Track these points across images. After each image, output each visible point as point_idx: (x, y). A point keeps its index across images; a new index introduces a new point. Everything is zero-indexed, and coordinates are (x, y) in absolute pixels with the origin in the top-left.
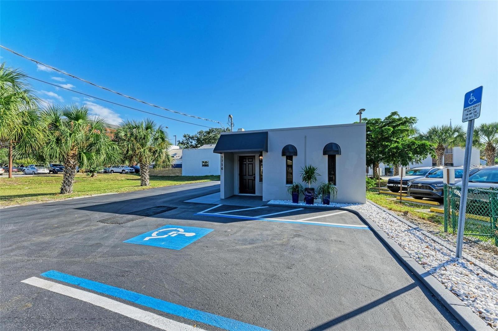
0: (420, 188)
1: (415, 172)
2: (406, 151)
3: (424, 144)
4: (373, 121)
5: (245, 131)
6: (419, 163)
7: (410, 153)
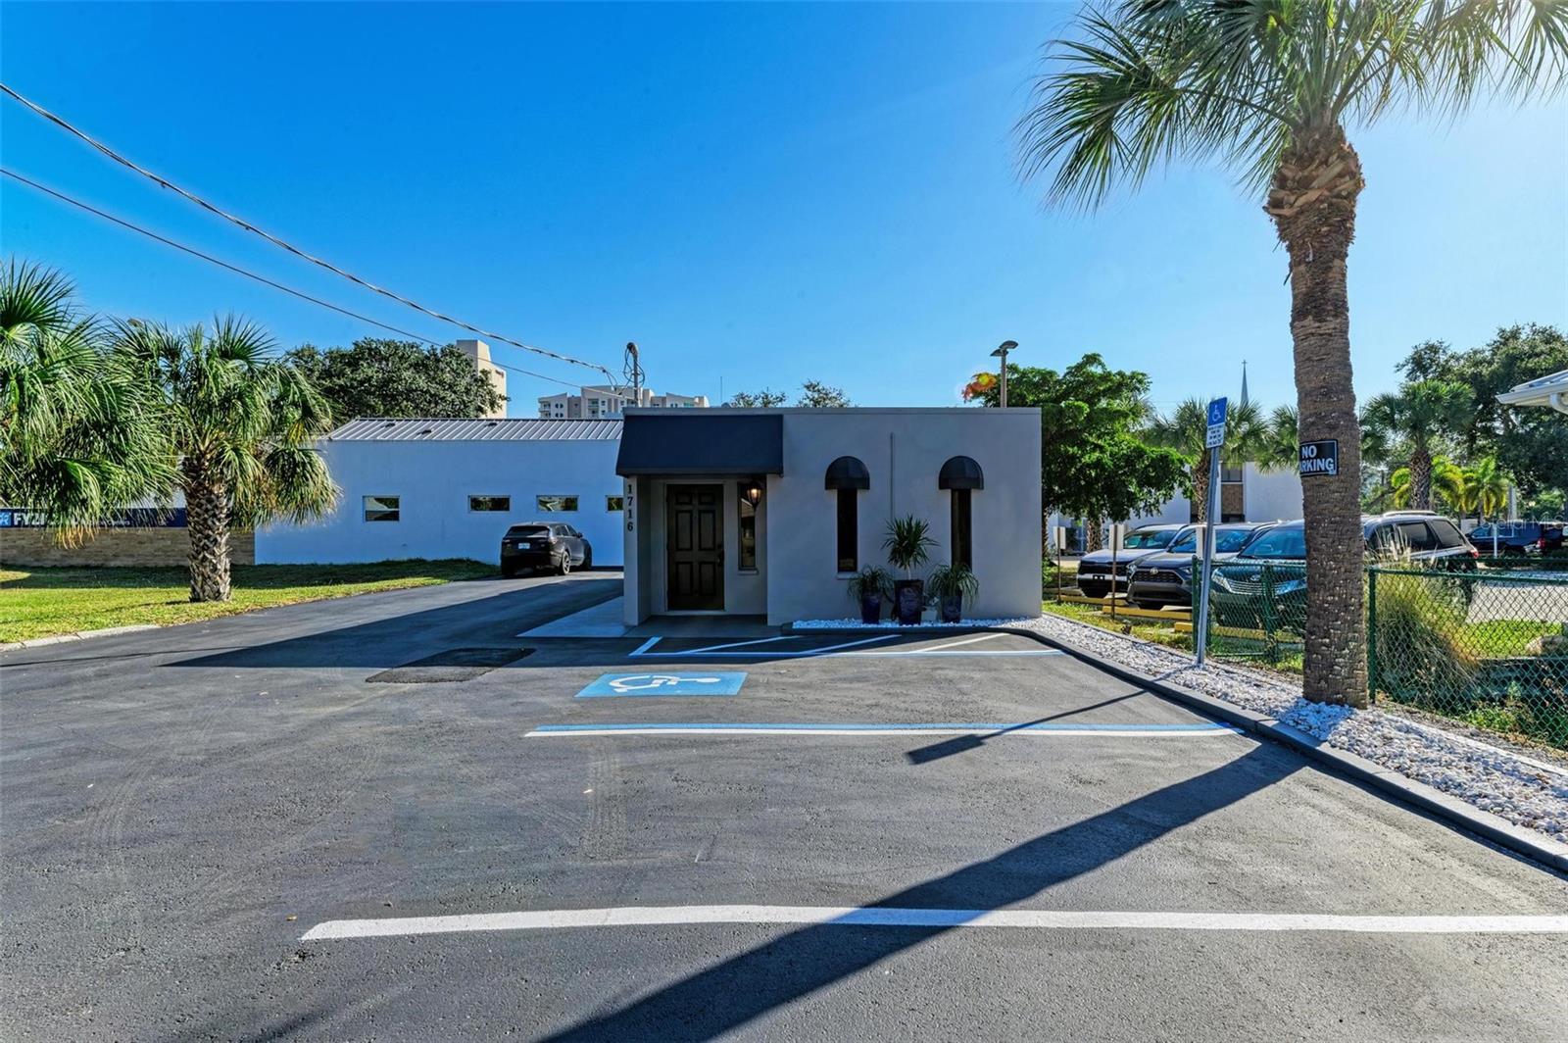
0: (1155, 578)
1: (1143, 539)
2: (1122, 474)
3: (1167, 457)
4: (1034, 377)
5: (710, 409)
6: (1155, 512)
7: (1131, 483)
